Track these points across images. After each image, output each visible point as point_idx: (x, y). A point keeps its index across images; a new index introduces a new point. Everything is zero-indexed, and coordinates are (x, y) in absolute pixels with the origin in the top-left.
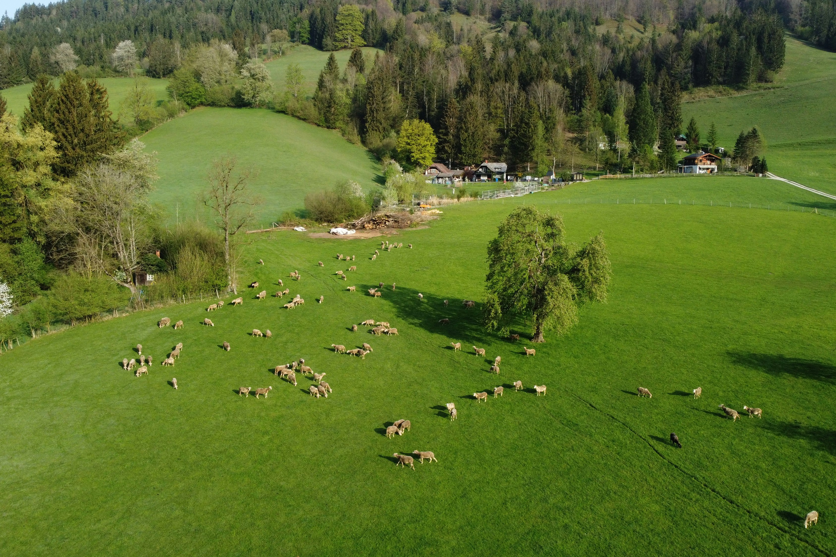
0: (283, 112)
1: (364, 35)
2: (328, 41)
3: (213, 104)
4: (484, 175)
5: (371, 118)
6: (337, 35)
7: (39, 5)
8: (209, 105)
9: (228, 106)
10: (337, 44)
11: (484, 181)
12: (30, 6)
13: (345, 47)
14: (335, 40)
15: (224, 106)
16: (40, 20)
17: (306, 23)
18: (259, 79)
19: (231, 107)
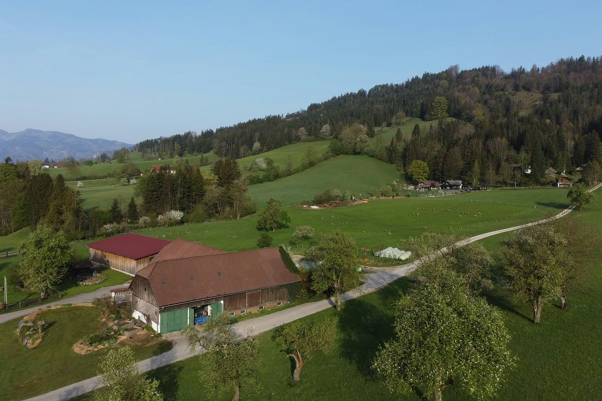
0: (372, 156)
1: (448, 111)
2: (427, 116)
3: (346, 154)
4: (448, 187)
5: (408, 158)
6: (432, 113)
7: (317, 103)
8: (345, 154)
9: (352, 154)
10: (432, 117)
11: (448, 189)
12: (314, 104)
13: (436, 118)
14: (431, 115)
15: (350, 154)
16: (315, 111)
17: (419, 107)
18: (363, 142)
19: (354, 154)
